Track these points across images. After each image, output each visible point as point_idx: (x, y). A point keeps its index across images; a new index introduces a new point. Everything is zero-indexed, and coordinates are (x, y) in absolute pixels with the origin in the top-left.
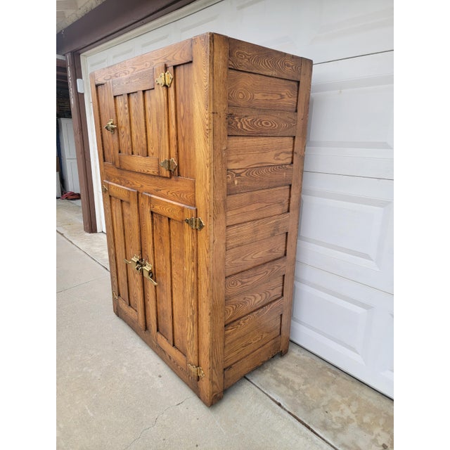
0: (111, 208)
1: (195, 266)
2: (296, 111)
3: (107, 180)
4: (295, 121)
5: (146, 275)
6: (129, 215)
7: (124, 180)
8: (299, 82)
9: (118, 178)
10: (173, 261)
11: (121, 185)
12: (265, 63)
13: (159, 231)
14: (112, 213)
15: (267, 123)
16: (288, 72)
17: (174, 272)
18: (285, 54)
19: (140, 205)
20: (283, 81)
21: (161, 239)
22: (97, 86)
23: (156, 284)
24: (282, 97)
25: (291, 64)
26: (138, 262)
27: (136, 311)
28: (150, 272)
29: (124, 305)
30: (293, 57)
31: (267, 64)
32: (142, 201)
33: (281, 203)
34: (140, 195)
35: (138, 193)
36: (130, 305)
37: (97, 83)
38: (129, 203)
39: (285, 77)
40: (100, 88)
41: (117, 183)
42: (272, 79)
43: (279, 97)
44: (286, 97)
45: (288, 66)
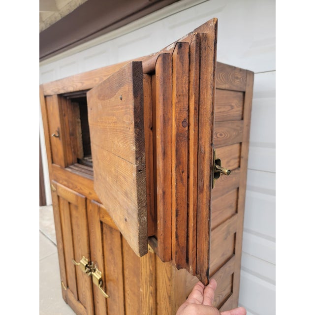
0: (59, 206)
1: (153, 291)
2: (242, 119)
3: (55, 180)
4: (242, 128)
5: (96, 282)
6: (77, 217)
7: (72, 184)
8: (244, 93)
9: (66, 181)
10: (126, 275)
11: (69, 187)
12: (220, 78)
13: (109, 242)
14: (60, 211)
15: (221, 135)
16: (237, 84)
17: (127, 287)
18: (235, 67)
19: (89, 210)
20: (232, 93)
21: (111, 249)
22: (45, 97)
23: (107, 296)
24: (232, 107)
25: (239, 77)
26: (87, 266)
27: (85, 307)
28: (100, 280)
29: (72, 298)
30: (241, 70)
31: (221, 78)
32: (90, 207)
33: (231, 206)
34: (88, 201)
35: (86, 199)
36: (78, 300)
37: (46, 94)
38: (76, 207)
39: (235, 88)
40: (48, 98)
41: (65, 185)
42: (225, 92)
43: (230, 108)
44: (235, 107)
45: (237, 78)
